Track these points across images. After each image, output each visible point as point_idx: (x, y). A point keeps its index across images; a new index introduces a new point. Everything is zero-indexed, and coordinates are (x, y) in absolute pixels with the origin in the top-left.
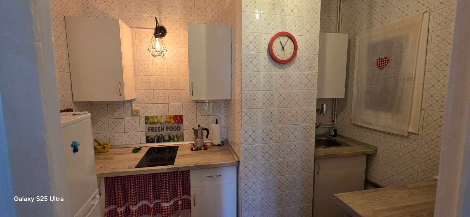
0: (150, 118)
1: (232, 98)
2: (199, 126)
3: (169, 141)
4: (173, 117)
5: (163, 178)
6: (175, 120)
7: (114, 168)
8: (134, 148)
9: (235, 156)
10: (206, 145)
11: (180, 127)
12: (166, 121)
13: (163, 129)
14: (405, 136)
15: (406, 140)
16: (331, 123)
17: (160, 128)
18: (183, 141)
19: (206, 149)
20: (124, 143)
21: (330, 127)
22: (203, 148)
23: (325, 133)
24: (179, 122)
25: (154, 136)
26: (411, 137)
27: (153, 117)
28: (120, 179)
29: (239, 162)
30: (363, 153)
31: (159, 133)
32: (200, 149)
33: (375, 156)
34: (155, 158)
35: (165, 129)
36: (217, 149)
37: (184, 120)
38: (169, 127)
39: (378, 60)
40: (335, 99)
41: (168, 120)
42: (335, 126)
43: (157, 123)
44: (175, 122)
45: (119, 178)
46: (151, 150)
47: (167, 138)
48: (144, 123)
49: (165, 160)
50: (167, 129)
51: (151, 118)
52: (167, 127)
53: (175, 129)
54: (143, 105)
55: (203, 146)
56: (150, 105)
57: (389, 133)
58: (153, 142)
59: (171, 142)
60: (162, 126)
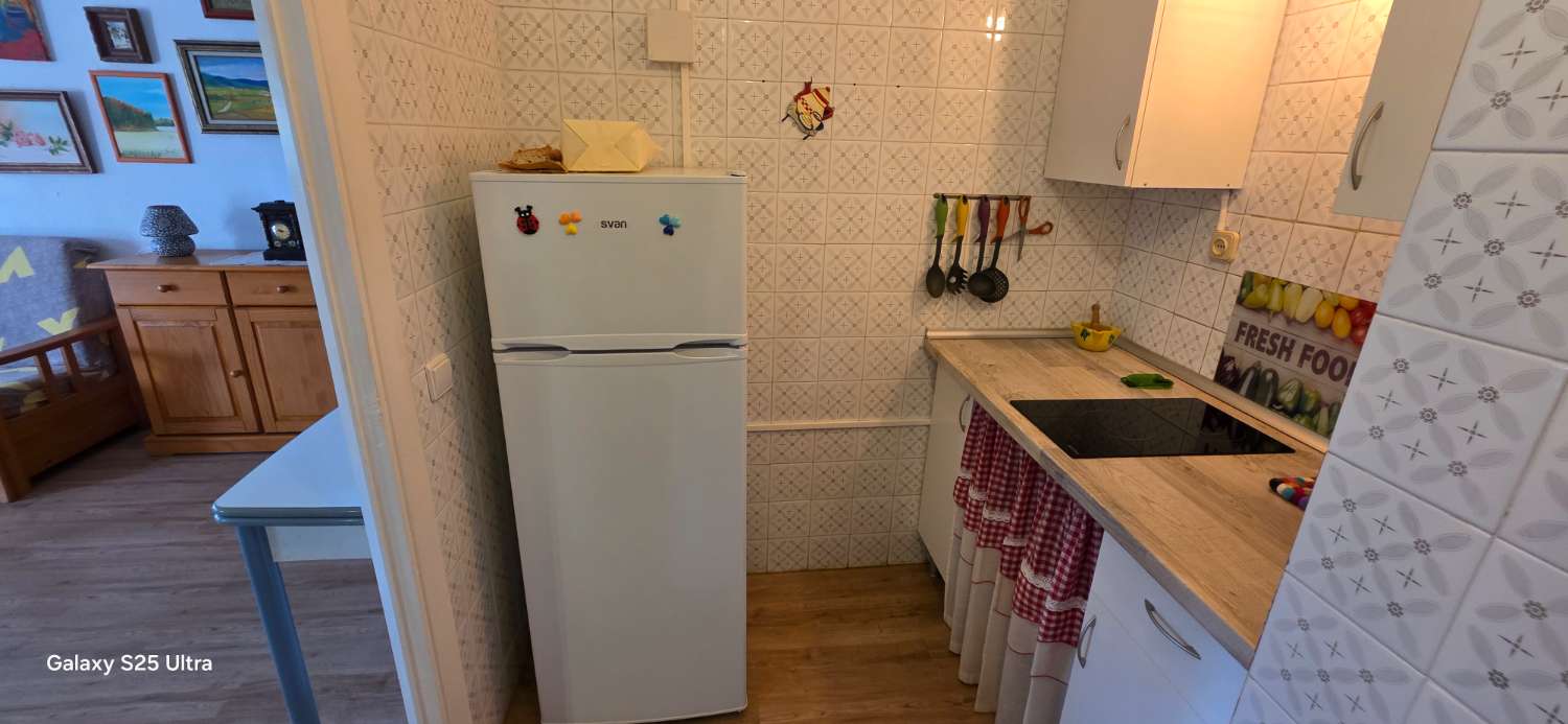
0: (1259, 283)
3: (1289, 414)
4: (1352, 305)
6: (1354, 327)
12: (1313, 318)
13: (1289, 351)
17: (1278, 343)
25: (1249, 366)
27: (1270, 281)
31: (1268, 362)
35: (1297, 353)
38: (1318, 350)
41: (1324, 314)
43: (1276, 314)
44: (1350, 334)
47: (1288, 397)
48: (1234, 298)
50: (1304, 357)
51: (1263, 286)
52: (1308, 348)
54: (1255, 223)
56: (1279, 227)
58: (1236, 386)
59: (1298, 423)
60: (1291, 332)
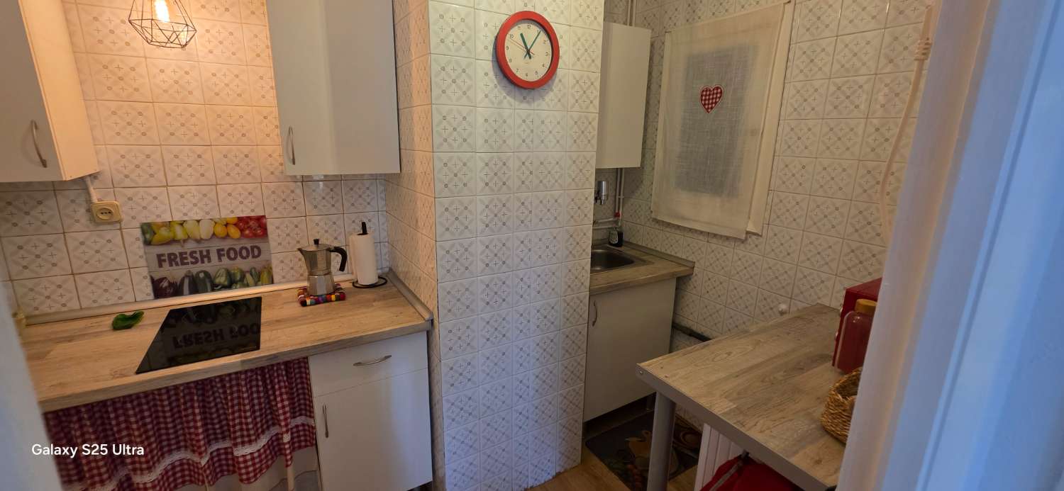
0: (159, 228)
1: (404, 171)
2: (316, 242)
3: (229, 287)
4: (235, 221)
5: (231, 387)
6: (242, 231)
7: (60, 384)
8: (114, 316)
9: (419, 307)
10: (341, 289)
11: (259, 248)
12: (214, 234)
13: (208, 256)
14: (740, 239)
15: (742, 245)
16: (610, 219)
17: (198, 255)
18: (272, 282)
19: (342, 298)
20: (74, 305)
21: (610, 226)
22: (333, 297)
23: (602, 240)
24: (255, 236)
25: (183, 275)
26: (750, 240)
27: (169, 225)
28: (87, 412)
29: (432, 321)
30: (673, 275)
31: (196, 269)
32: (328, 300)
33: (690, 279)
34: (190, 335)
35: (214, 256)
36: (368, 295)
37: (270, 228)
38: (226, 249)
39: (703, 91)
40: (621, 169)
41: (220, 230)
42: (619, 224)
43: (185, 241)
44: (243, 235)
45: (83, 409)
46: (176, 316)
47: (222, 280)
48: (140, 243)
49: (222, 338)
50: (220, 256)
51: (163, 229)
53: (244, 253)
54: (129, 192)
55: (334, 293)
56: (154, 192)
57: (715, 235)
58: (177, 291)
59: (236, 288)
60: (203, 247)
